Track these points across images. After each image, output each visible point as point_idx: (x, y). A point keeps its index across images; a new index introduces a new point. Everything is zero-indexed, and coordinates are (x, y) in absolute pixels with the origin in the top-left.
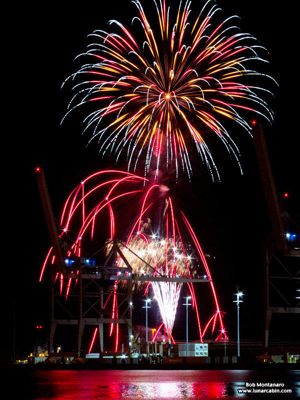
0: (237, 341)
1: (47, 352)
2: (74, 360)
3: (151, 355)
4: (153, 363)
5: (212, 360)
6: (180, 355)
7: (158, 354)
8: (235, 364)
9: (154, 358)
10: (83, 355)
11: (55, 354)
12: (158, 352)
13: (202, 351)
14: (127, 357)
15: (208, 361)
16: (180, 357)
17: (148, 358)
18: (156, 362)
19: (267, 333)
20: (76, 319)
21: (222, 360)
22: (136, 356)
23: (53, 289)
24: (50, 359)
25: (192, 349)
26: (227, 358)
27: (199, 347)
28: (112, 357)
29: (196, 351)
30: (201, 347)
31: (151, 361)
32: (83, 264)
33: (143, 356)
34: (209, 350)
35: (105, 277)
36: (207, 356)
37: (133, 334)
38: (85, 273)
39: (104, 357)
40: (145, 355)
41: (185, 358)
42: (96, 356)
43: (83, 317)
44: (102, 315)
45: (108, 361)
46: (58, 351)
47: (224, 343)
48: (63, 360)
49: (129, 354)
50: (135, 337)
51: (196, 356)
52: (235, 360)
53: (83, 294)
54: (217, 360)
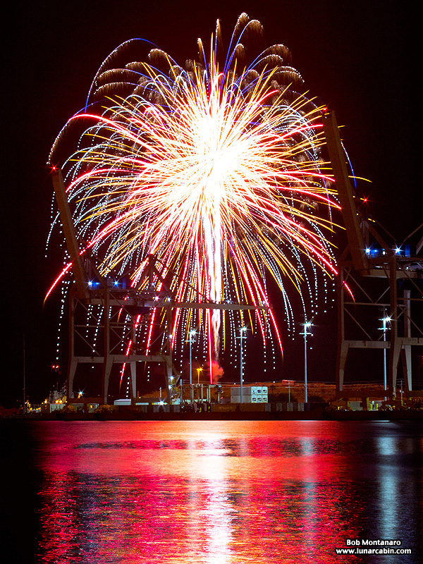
0: (304, 383)
1: (65, 398)
2: (99, 407)
3: (196, 401)
4: (198, 411)
5: (273, 408)
6: (232, 401)
7: (205, 400)
8: (301, 412)
9: (199, 405)
10: (111, 402)
11: (76, 400)
12: (205, 398)
13: (260, 397)
14: (166, 404)
15: (268, 409)
16: (233, 404)
17: (193, 405)
18: (203, 409)
19: (342, 373)
20: (102, 356)
21: (285, 407)
22: (177, 402)
23: (73, 318)
24: (69, 407)
25: (248, 394)
26: (292, 405)
27: (256, 391)
28: (148, 404)
29: (252, 397)
30: (259, 391)
31: (196, 409)
32: (111, 287)
33: (186, 403)
34: (268, 395)
35: (138, 302)
36: (267, 402)
37: (173, 374)
38: (112, 299)
39: (137, 404)
40: (189, 401)
41: (238, 405)
42: (127, 402)
43: (110, 354)
44: (135, 351)
45: (143, 410)
46: (79, 397)
47: (288, 386)
48: (86, 407)
49: (168, 400)
50: (175, 379)
51: (252, 402)
52: (301, 408)
53: (111, 325)
54: (279, 407)
